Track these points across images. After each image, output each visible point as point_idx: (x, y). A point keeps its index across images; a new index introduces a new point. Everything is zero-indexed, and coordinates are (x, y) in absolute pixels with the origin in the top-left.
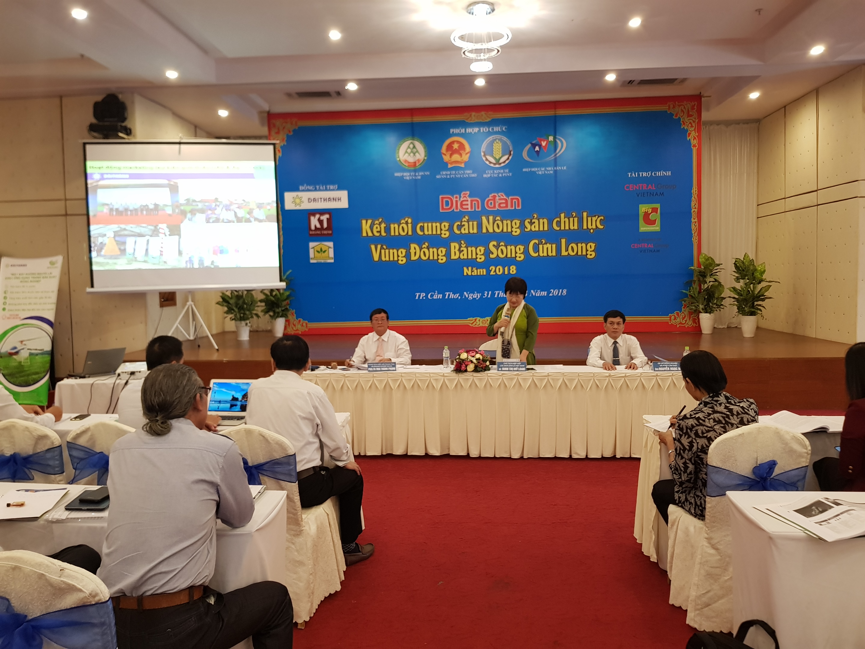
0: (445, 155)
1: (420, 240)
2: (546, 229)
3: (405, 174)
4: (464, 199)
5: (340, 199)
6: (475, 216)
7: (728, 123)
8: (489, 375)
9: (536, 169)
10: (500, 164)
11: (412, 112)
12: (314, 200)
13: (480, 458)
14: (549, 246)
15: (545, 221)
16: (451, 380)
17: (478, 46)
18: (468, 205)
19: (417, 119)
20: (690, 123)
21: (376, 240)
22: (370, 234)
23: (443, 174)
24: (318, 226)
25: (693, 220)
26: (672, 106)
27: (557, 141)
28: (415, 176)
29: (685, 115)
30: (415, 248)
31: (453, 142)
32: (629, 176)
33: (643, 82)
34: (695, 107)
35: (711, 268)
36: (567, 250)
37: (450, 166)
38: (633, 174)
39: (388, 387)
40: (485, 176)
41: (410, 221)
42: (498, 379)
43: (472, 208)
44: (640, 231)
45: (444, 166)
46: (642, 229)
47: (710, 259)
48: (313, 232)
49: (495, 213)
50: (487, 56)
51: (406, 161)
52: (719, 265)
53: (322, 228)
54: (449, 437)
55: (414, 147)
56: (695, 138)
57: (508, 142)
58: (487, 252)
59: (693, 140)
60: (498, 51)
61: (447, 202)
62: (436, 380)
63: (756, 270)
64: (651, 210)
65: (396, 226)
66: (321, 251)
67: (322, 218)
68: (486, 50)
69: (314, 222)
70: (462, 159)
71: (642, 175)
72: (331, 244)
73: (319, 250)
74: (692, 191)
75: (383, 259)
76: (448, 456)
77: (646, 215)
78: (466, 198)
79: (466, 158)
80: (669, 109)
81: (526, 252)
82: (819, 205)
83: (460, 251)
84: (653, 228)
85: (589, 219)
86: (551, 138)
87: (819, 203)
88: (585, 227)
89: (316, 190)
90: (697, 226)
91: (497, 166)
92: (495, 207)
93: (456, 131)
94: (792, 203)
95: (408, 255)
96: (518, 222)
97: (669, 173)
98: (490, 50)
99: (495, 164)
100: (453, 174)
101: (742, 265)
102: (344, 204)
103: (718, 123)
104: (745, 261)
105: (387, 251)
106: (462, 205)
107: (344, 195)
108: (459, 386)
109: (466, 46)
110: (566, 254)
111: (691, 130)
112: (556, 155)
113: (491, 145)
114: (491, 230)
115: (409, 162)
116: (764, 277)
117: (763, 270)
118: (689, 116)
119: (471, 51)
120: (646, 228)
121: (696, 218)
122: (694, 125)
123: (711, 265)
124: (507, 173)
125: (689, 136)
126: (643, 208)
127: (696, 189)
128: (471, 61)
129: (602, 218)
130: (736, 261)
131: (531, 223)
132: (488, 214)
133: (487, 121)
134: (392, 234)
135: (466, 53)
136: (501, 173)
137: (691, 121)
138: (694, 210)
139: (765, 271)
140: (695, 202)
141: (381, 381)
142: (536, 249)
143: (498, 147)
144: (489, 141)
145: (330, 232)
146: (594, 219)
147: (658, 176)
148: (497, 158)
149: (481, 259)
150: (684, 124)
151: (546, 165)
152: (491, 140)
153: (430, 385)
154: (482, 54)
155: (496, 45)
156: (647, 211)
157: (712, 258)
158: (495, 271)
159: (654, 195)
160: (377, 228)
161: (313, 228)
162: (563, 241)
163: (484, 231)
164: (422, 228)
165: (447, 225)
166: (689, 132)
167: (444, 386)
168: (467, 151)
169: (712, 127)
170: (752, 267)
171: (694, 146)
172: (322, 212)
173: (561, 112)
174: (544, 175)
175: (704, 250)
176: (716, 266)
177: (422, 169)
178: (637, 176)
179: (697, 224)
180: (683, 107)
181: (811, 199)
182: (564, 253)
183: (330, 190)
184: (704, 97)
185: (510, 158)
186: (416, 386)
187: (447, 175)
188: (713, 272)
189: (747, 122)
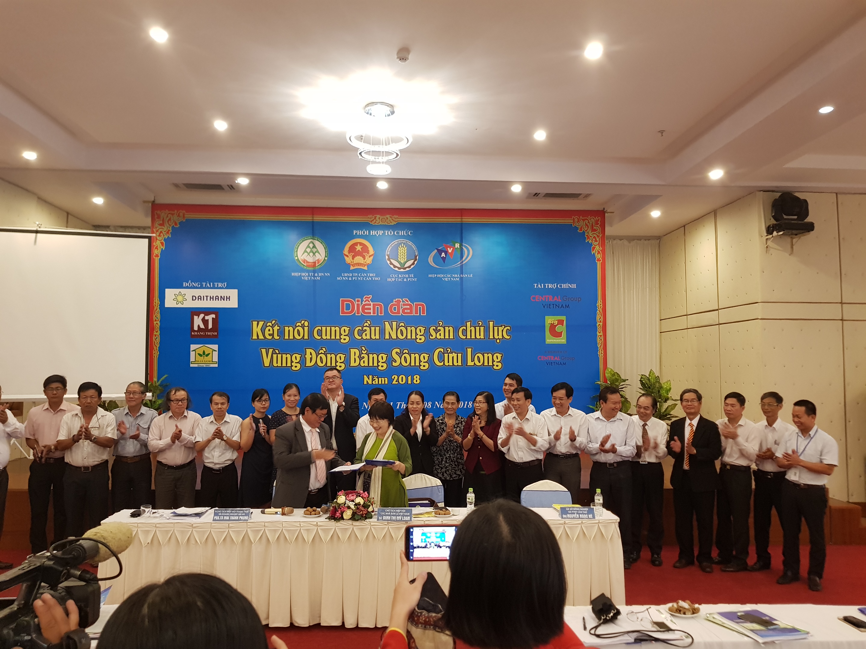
0: (347, 256)
1: (316, 345)
2: (451, 337)
3: (303, 274)
4: (366, 303)
5: (229, 298)
6: (377, 321)
7: (631, 239)
8: (372, 524)
9: (443, 276)
10: (405, 269)
11: (313, 210)
12: (200, 298)
13: (357, 628)
14: (455, 355)
15: (451, 329)
16: (326, 531)
17: (376, 148)
18: (370, 309)
19: (318, 218)
20: (594, 237)
21: (268, 344)
22: (261, 337)
23: (345, 276)
24: (202, 326)
25: (598, 334)
26: (576, 220)
27: (463, 248)
28: (314, 276)
29: (589, 230)
30: (311, 354)
31: (356, 244)
32: (535, 287)
33: (549, 195)
34: (599, 222)
35: (617, 384)
36: (473, 360)
37: (352, 268)
38: (539, 285)
39: (246, 539)
40: (389, 280)
41: (306, 324)
42: (384, 528)
43: (374, 313)
44: (546, 343)
45: (346, 268)
46: (548, 340)
47: (616, 374)
48: (196, 333)
49: (399, 319)
50: (385, 159)
51: (304, 261)
52: (624, 381)
53: (206, 329)
54: (321, 603)
55: (314, 247)
56: (599, 253)
57: (414, 247)
58: (390, 360)
59: (598, 254)
60: (397, 155)
61: (348, 306)
62: (308, 530)
63: (661, 387)
64: (557, 321)
65: (291, 329)
66: (204, 354)
67: (207, 318)
68: (384, 152)
69: (198, 322)
70: (365, 261)
71: (548, 286)
72: (215, 347)
73: (202, 353)
74: (597, 304)
75: (275, 364)
76: (318, 626)
77: (553, 327)
78: (369, 302)
79: (369, 260)
80: (574, 222)
81: (430, 361)
82: (721, 324)
83: (361, 358)
84: (559, 341)
85: (496, 328)
86: (457, 245)
87: (720, 323)
88: (491, 337)
89: (202, 287)
90: (603, 340)
91: (402, 270)
92: (398, 312)
93: (360, 233)
94: (693, 320)
95: (303, 361)
96: (423, 329)
97: (574, 286)
98: (388, 153)
99: (399, 268)
100: (355, 277)
101: (648, 382)
102: (233, 303)
103: (621, 238)
104: (651, 377)
105: (279, 356)
106: (363, 309)
107: (233, 294)
108: (335, 537)
109: (362, 146)
110: (472, 364)
111: (595, 244)
112: (462, 262)
113: (396, 247)
114: (394, 337)
115: (307, 262)
116: (669, 395)
117: (668, 388)
118: (593, 230)
119: (368, 153)
120: (552, 340)
121: (602, 332)
122: (598, 239)
123: (617, 380)
124: (412, 278)
125: (593, 250)
126: (550, 320)
127: (601, 303)
128: (368, 162)
129: (509, 328)
130: (641, 378)
131: (437, 331)
132: (390, 319)
133: (392, 224)
134: (287, 337)
135: (363, 154)
136: (406, 278)
137: (595, 235)
138: (599, 324)
139: (670, 389)
140: (600, 316)
141: (238, 533)
142: (441, 358)
143: (403, 252)
144: (394, 245)
145: (216, 333)
146: (501, 329)
147: (564, 288)
148: (402, 262)
149: (383, 367)
150: (588, 238)
151: (452, 272)
152: (396, 243)
153: (300, 537)
154: (380, 158)
155: (396, 148)
156: (553, 323)
157: (618, 374)
158: (398, 381)
159: (560, 307)
160: (269, 330)
161: (196, 328)
162: (469, 350)
163: (387, 337)
164: (320, 333)
165: (347, 329)
166: (593, 246)
167: (316, 538)
168: (370, 254)
169: (615, 242)
170: (657, 385)
171: (599, 260)
172: (207, 311)
173: (467, 220)
174: (450, 282)
175: (610, 365)
176: (622, 382)
177: (321, 270)
178: (542, 287)
179: (602, 338)
180: (587, 221)
181: (712, 317)
182: (470, 363)
183: (218, 288)
184: (607, 213)
185: (416, 263)
186: (281, 538)
187: (348, 277)
188: (619, 387)
189: (648, 238)
